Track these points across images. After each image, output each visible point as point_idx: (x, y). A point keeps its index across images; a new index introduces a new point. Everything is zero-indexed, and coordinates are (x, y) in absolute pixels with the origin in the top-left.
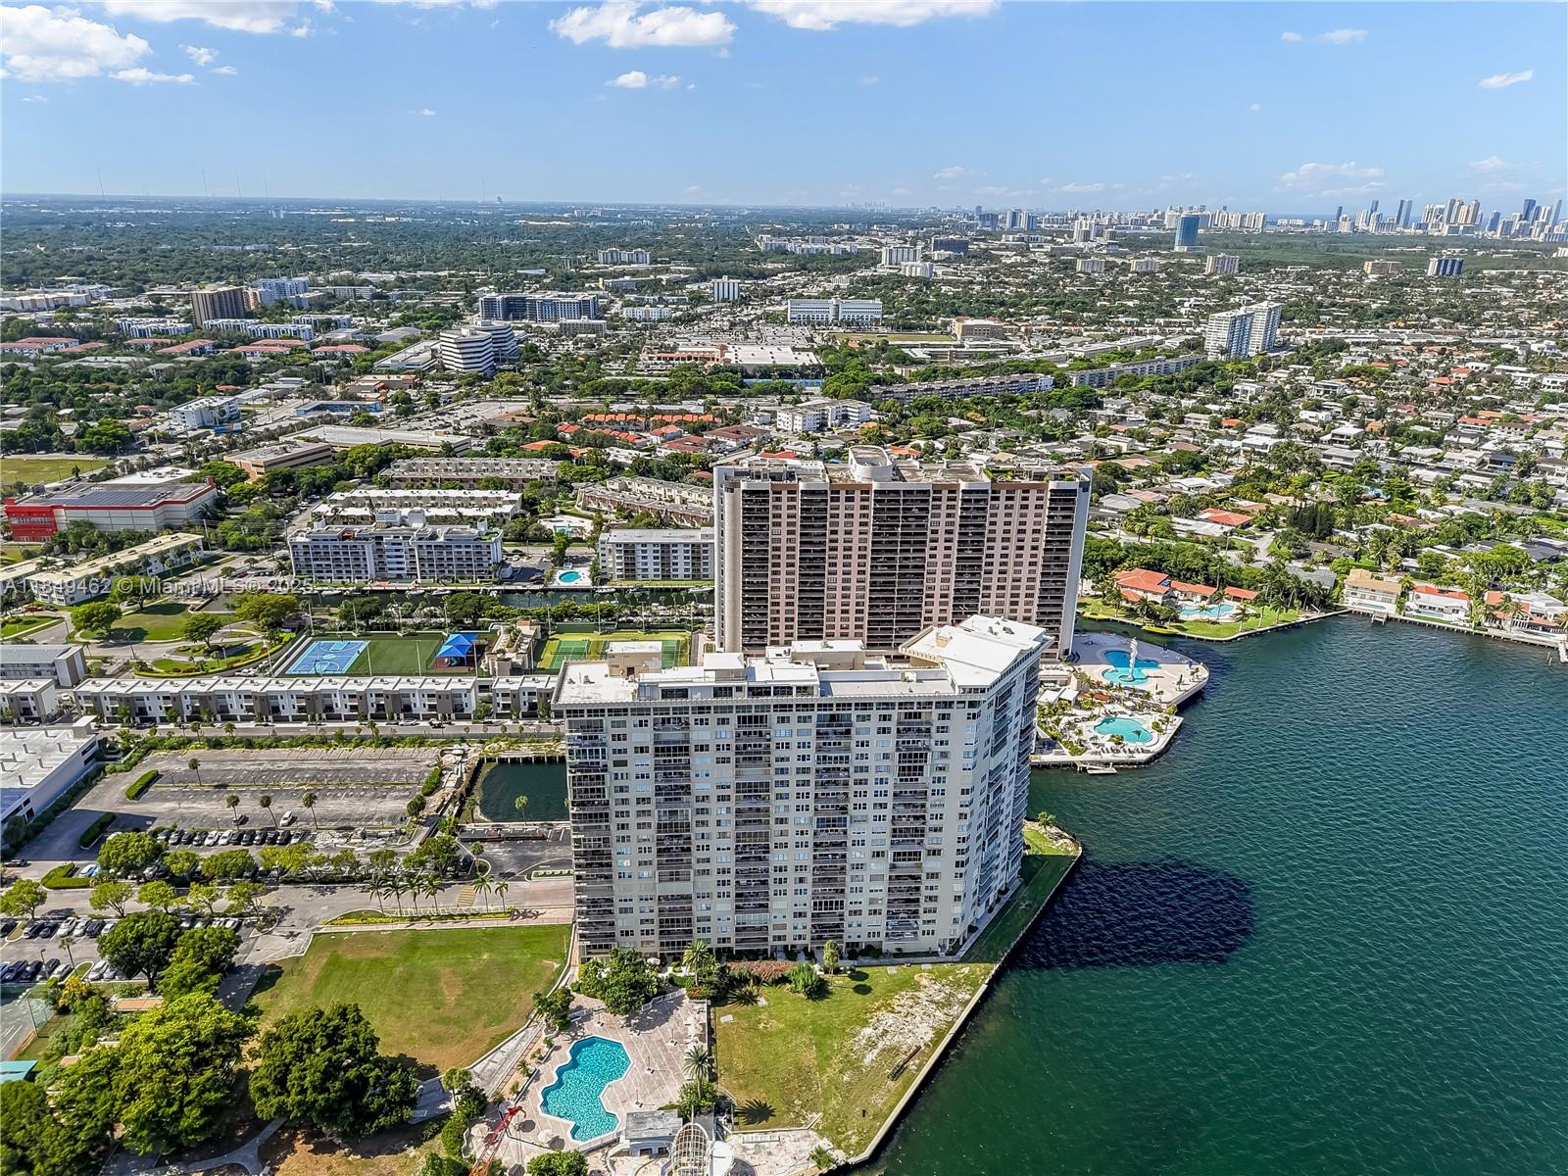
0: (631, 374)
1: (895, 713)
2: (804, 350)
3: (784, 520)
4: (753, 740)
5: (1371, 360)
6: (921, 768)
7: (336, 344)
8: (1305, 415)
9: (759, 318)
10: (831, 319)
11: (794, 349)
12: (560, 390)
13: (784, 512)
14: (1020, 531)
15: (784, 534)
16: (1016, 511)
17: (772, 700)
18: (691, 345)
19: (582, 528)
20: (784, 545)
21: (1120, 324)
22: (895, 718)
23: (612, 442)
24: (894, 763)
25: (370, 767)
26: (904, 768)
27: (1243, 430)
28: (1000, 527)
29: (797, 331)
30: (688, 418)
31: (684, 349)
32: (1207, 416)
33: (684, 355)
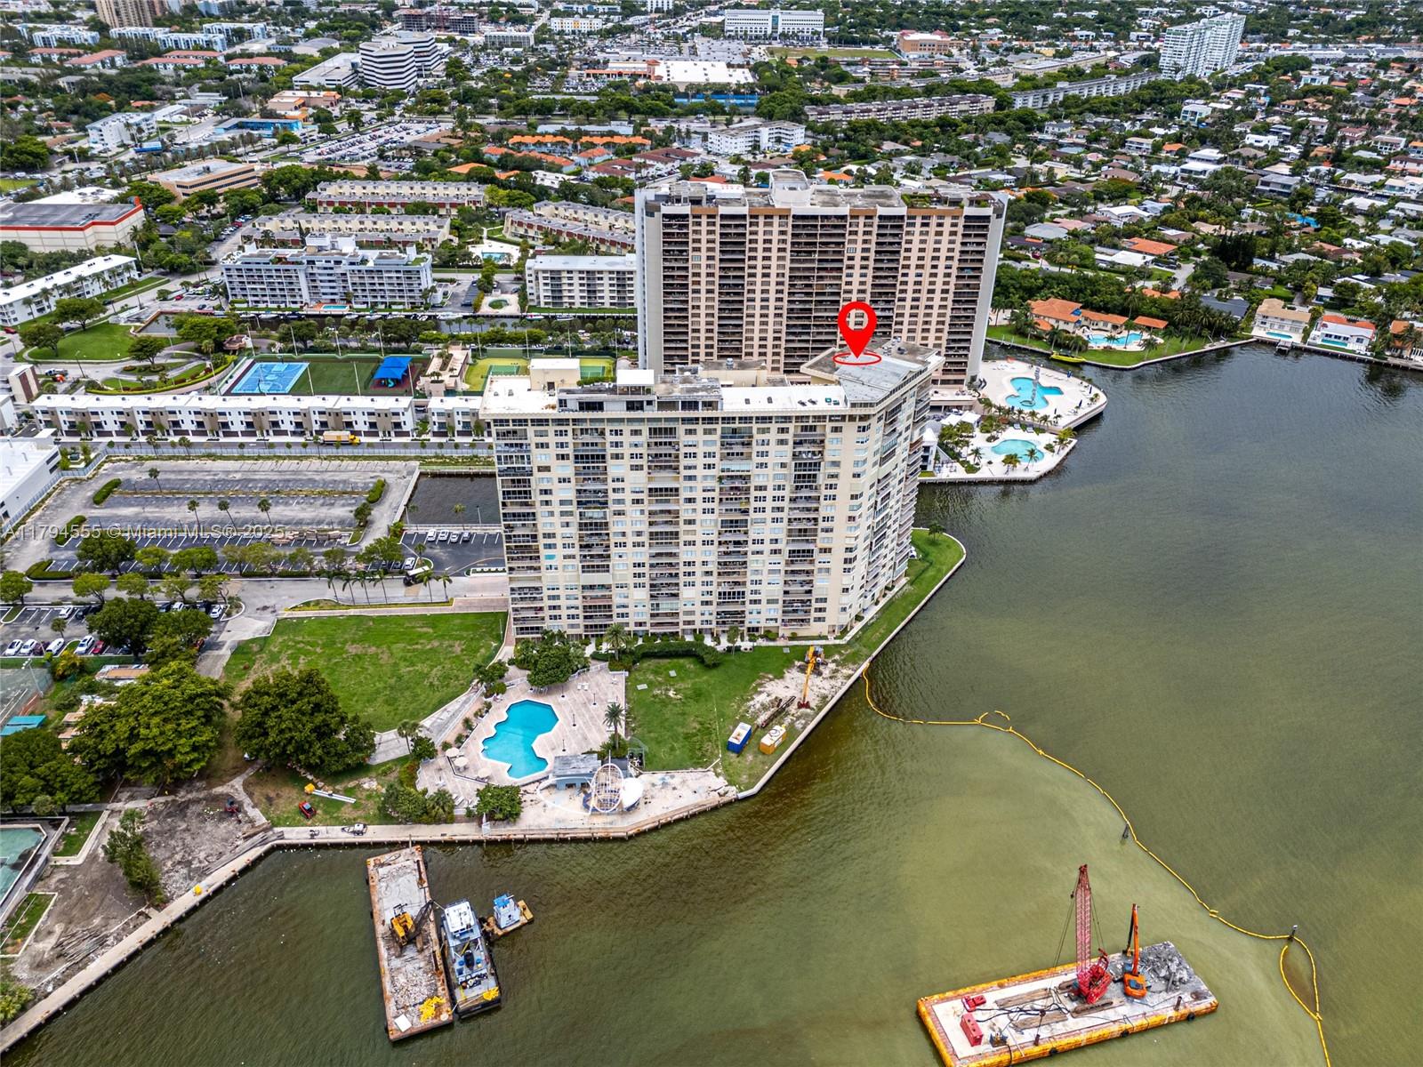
0: (558, 93)
1: (791, 426)
2: (740, 66)
3: (704, 245)
4: (663, 450)
5: (1332, 79)
6: (815, 476)
7: (251, 56)
8: (1251, 139)
9: (693, 31)
10: (769, 32)
11: (729, 65)
12: (486, 110)
13: (704, 237)
14: (934, 258)
15: (703, 260)
16: (931, 238)
17: (680, 413)
18: (622, 61)
19: (509, 255)
20: (703, 271)
21: (1074, 38)
22: (792, 431)
23: (539, 165)
24: (791, 471)
25: (317, 478)
26: (799, 476)
27: (1182, 155)
28: (914, 254)
29: (734, 45)
30: (616, 140)
31: (614, 67)
32: (1150, 141)
33: (615, 71)
